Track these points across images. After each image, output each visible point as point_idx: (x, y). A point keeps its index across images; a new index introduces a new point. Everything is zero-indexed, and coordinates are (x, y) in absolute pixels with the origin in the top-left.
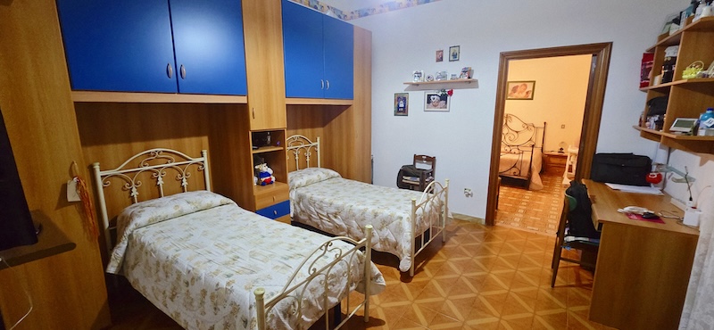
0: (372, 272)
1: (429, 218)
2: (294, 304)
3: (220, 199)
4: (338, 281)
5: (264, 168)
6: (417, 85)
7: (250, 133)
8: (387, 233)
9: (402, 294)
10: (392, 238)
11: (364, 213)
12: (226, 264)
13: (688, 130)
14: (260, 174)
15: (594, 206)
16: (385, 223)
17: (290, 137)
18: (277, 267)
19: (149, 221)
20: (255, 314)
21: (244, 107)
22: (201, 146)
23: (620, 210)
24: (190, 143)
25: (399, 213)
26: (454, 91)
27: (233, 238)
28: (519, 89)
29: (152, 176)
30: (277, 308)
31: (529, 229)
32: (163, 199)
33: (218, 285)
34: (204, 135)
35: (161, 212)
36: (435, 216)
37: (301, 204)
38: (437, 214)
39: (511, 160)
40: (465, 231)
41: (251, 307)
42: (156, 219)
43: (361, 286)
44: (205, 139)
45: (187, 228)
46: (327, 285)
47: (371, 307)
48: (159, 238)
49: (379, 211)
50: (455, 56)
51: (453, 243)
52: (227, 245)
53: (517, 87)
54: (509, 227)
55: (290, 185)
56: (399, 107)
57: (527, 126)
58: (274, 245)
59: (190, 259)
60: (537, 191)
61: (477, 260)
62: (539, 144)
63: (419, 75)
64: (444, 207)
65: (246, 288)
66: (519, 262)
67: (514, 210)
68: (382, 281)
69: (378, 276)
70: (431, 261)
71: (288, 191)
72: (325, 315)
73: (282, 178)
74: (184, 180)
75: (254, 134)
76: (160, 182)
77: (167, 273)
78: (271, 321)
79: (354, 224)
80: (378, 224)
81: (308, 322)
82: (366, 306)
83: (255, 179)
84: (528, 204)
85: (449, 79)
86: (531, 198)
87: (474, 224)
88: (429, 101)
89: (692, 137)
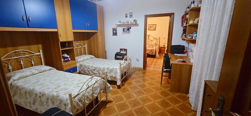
0: (108, 86)
1: (125, 68)
2: (82, 97)
3: (48, 68)
4: (97, 89)
5: (66, 55)
6: (120, 25)
7: (59, 42)
8: (112, 74)
9: (118, 93)
10: (114, 76)
11: (104, 68)
12: (55, 88)
13: (191, 37)
14: (65, 58)
15: (170, 60)
16: (111, 71)
17: (75, 44)
18: (75, 87)
19: (19, 78)
20: (69, 101)
21: (57, 33)
22: (39, 48)
23: (176, 60)
24: (34, 47)
25: (116, 67)
26: (132, 27)
27: (56, 80)
28: (152, 27)
29: (18, 61)
30: (76, 99)
31: (155, 69)
32: (24, 69)
33: (53, 95)
34: (40, 44)
35: (24, 74)
36: (127, 67)
37: (81, 68)
38: (128, 67)
39: (150, 49)
40: (137, 72)
41: (67, 100)
42: (22, 77)
43: (105, 91)
44: (40, 46)
45: (37, 79)
46: (93, 90)
47: (108, 97)
48: (25, 83)
49: (109, 67)
50: (131, 16)
51: (134, 76)
52: (54, 83)
53: (151, 26)
54: (150, 69)
55: (77, 61)
56: (114, 33)
57: (155, 39)
58: (73, 81)
59: (40, 89)
60: (158, 58)
61: (141, 80)
62: (158, 44)
63: (120, 22)
64: (130, 65)
65: (64, 94)
66: (152, 79)
67: (151, 64)
68: (111, 88)
69: (110, 87)
70: (127, 82)
71: (76, 63)
72: (93, 100)
73: (73, 59)
74: (33, 62)
75: (61, 43)
76: (22, 63)
77: (30, 95)
78: (75, 103)
79: (101, 72)
80: (109, 72)
81: (87, 103)
82: (107, 97)
83: (63, 60)
84: (155, 62)
85: (130, 23)
86: (156, 61)
87: (139, 69)
88: (124, 31)
89: (192, 39)
